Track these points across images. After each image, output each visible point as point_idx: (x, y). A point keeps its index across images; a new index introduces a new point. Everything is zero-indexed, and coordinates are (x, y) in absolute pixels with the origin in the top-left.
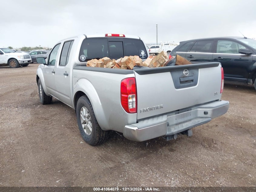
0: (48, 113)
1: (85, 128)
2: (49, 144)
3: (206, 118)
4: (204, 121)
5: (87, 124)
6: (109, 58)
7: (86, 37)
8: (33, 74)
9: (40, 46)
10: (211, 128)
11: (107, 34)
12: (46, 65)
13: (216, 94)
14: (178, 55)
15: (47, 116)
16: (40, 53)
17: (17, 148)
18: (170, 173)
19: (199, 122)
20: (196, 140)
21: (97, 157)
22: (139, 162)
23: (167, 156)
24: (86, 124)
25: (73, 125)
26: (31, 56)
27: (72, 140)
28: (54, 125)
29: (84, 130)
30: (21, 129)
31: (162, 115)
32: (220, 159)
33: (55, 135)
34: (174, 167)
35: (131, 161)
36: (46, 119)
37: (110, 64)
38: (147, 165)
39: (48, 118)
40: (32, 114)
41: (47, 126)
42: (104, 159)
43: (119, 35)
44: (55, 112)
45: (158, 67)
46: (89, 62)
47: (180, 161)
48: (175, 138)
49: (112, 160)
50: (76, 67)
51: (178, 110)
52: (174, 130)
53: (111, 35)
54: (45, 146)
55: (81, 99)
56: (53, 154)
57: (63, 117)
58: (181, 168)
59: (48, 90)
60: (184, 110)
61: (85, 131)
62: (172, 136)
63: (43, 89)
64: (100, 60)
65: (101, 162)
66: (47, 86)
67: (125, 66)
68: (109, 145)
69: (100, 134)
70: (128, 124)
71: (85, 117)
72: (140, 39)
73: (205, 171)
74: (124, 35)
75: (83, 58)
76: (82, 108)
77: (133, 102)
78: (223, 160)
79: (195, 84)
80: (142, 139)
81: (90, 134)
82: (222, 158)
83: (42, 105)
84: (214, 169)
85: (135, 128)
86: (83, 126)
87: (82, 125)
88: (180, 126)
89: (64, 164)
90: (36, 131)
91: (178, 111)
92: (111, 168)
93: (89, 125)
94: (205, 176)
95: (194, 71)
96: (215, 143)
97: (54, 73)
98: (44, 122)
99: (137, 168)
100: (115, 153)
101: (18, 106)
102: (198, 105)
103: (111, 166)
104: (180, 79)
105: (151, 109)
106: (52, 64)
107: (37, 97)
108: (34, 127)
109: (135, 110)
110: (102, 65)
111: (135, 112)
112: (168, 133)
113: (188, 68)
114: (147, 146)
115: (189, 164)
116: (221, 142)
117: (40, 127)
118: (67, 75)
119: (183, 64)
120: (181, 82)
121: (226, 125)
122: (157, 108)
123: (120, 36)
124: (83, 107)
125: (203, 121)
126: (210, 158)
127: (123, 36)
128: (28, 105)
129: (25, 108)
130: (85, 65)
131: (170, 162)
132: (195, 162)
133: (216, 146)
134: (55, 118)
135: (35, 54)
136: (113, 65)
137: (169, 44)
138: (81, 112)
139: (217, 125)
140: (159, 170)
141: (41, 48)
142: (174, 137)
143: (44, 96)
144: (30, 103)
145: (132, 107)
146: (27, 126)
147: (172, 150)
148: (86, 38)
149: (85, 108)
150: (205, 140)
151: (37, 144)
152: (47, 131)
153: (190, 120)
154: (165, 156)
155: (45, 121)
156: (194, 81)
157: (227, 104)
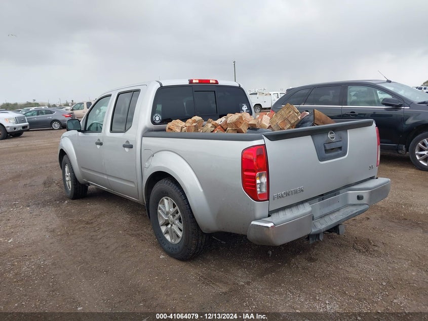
0: (88, 213)
1: (167, 232)
2: (109, 263)
3: (360, 205)
4: (360, 210)
5: (172, 225)
6: (200, 118)
7: (161, 84)
8: (36, 149)
9: (34, 100)
10: (361, 223)
11: (192, 80)
12: (80, 133)
13: (371, 167)
14: (315, 110)
15: (87, 218)
16: (42, 113)
17: (56, 273)
18: (319, 293)
19: (352, 212)
20: (343, 242)
21: (196, 278)
22: (266, 281)
23: (307, 269)
24: (169, 226)
25: (138, 230)
26: (27, 119)
27: (144, 254)
28: (105, 231)
29: (165, 235)
30: (51, 241)
31: (302, 202)
32: (389, 268)
33: (113, 247)
34: (323, 285)
35: (254, 280)
36: (88, 223)
37: (209, 126)
38: (280, 285)
39: (90, 220)
40: (59, 215)
41: (94, 234)
42: (208, 280)
43: (209, 80)
44: (98, 210)
45: (287, 129)
46: (170, 125)
47: (329, 275)
48: (321, 238)
49: (221, 282)
50: (147, 133)
51: (322, 195)
52: (322, 225)
53: (198, 82)
54: (102, 266)
55: (161, 185)
56: (122, 278)
57: (115, 218)
58: (335, 286)
59: (83, 174)
60: (329, 195)
61: (168, 237)
62: (317, 235)
63: (73, 172)
64: (190, 120)
65: (205, 285)
66: (82, 167)
67: (233, 129)
68: (208, 258)
69: (198, 240)
70: (256, 220)
71: (167, 214)
72: (240, 87)
73: (372, 287)
74: (216, 81)
75: (158, 118)
76: (163, 200)
77: (261, 184)
78: (394, 269)
79: (345, 154)
80: (280, 240)
81: (178, 241)
82: (391, 265)
83: (71, 201)
84: (384, 284)
85: (270, 225)
86: (163, 229)
87: (161, 227)
88: (327, 218)
89: (146, 292)
90: (79, 244)
91: (322, 197)
92: (225, 293)
93: (177, 227)
94: (373, 294)
95: (342, 133)
96: (374, 245)
97: (101, 144)
98: (87, 228)
99: (267, 291)
100: (222, 270)
101: (29, 203)
102: (348, 186)
103: (224, 291)
104: (325, 147)
105: (287, 194)
106: (91, 129)
107: (55, 188)
108: (71, 237)
109: (266, 197)
110: (196, 128)
111: (266, 199)
112: (314, 231)
113: (334, 129)
114: (270, 256)
115: (345, 279)
116: (383, 243)
117: (83, 237)
118: (131, 147)
119: (324, 123)
120: (327, 151)
121: (382, 217)
122: (296, 192)
123: (211, 82)
124: (164, 198)
125: (357, 211)
126: (373, 268)
127: (214, 82)
128: (45, 201)
129: (43, 207)
130: (164, 130)
131: (315, 277)
132: (353, 275)
133: (376, 248)
134: (103, 221)
135: (32, 115)
136: (213, 129)
137: (257, 94)
138: (160, 205)
139: (369, 217)
140: (301, 290)
141: (37, 105)
142: (320, 236)
143: (74, 185)
144: (47, 198)
145: (260, 191)
146: (58, 235)
147: (311, 260)
148: (161, 86)
149: (167, 199)
150: (357, 240)
151: (87, 264)
152: (96, 242)
153: (338, 210)
154: (303, 269)
155: (88, 226)
156: (343, 148)
157: (388, 182)
